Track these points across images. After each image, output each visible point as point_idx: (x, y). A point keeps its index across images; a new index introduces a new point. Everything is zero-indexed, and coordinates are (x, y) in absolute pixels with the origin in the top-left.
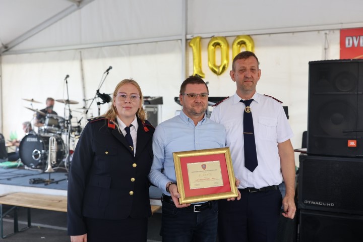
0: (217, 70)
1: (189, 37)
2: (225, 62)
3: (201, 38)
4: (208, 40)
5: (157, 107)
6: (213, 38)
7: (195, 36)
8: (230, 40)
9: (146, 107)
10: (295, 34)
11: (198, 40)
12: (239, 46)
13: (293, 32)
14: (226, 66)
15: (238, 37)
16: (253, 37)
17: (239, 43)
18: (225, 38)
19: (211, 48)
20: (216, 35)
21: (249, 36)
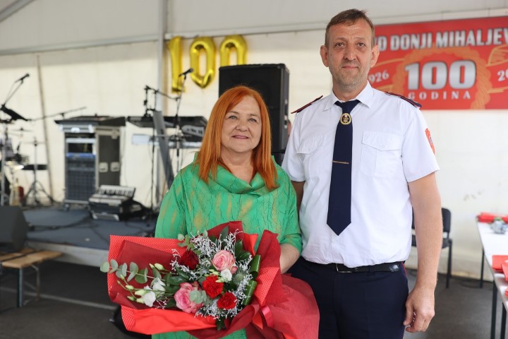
0: (200, 82)
1: (168, 36)
2: (211, 72)
3: (182, 39)
4: (191, 41)
5: (118, 131)
6: (196, 38)
7: (175, 35)
8: (218, 41)
9: (97, 129)
10: (299, 34)
11: (177, 41)
12: (227, 49)
13: (296, 31)
14: (212, 76)
15: (227, 37)
16: (247, 38)
17: (227, 46)
18: (211, 40)
19: (195, 51)
20: (201, 34)
21: (241, 37)
